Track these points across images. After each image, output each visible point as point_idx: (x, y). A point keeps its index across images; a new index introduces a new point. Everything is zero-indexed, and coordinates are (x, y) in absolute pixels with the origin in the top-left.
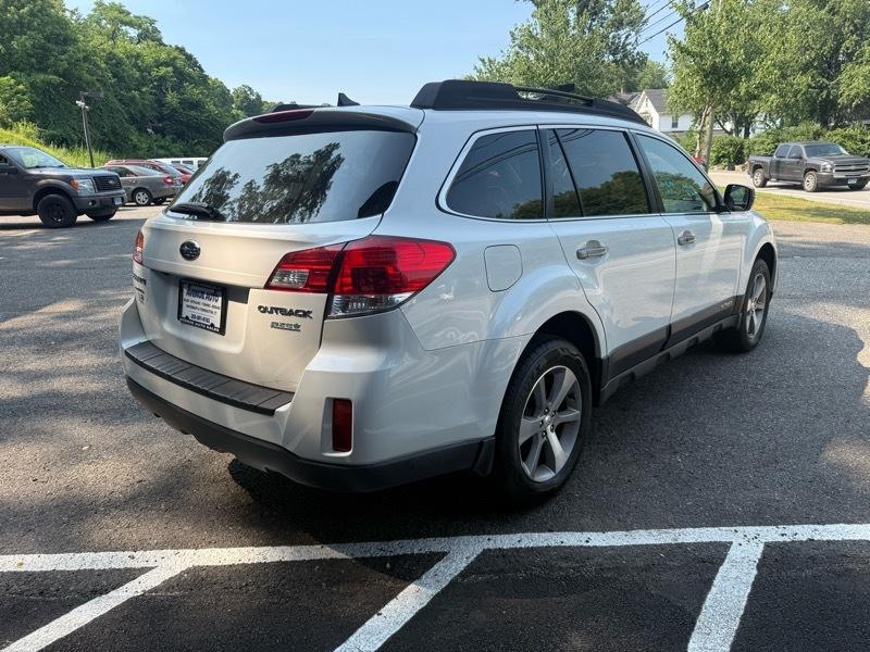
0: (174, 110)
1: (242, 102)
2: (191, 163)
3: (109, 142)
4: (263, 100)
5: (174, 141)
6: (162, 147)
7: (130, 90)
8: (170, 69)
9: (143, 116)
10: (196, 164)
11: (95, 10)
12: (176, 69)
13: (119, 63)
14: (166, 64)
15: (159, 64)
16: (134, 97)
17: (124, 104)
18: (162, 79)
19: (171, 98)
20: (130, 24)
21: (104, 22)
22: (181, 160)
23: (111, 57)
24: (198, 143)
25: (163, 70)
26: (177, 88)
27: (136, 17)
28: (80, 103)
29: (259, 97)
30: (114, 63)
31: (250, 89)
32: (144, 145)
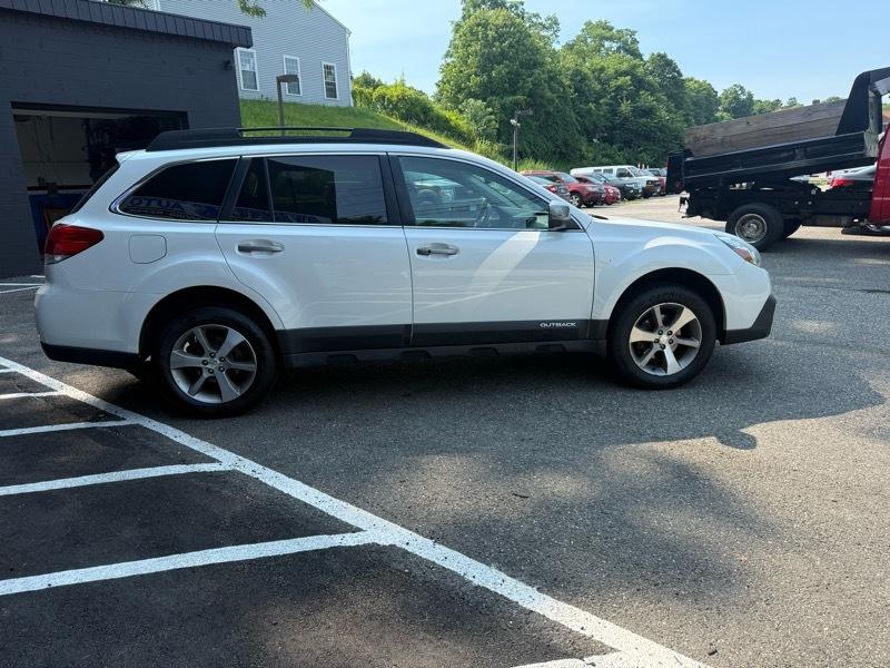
0: (626, 119)
1: (730, 103)
2: (611, 171)
3: (560, 153)
4: (755, 98)
5: (620, 149)
6: (604, 156)
7: (587, 102)
8: (628, 78)
9: (596, 127)
10: (615, 172)
11: (583, 30)
12: (634, 77)
13: (584, 78)
14: (626, 73)
15: (619, 74)
16: (591, 109)
17: (581, 116)
18: (619, 88)
19: (625, 107)
20: (610, 39)
21: (589, 40)
22: (603, 168)
23: (577, 72)
24: (644, 150)
25: (622, 80)
26: (633, 97)
27: (618, 31)
28: (513, 121)
29: (750, 96)
30: (579, 78)
31: (742, 88)
32: (590, 155)
